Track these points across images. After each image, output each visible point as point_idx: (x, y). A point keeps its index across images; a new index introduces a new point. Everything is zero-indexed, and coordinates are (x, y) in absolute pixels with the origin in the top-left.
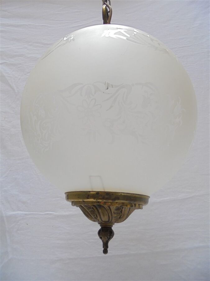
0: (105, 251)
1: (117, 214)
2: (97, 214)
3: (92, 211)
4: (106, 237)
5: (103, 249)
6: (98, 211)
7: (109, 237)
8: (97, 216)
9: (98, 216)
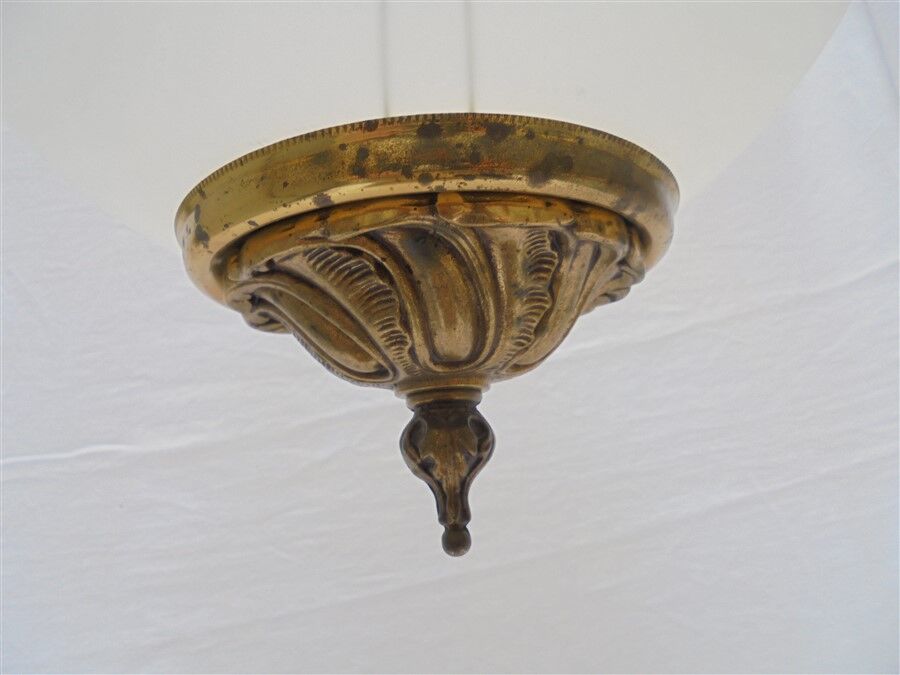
0: (456, 540)
1: (530, 301)
2: (408, 307)
3: (375, 293)
4: (460, 457)
5: (442, 529)
6: (414, 285)
7: (474, 454)
8: (406, 325)
9: (414, 321)
